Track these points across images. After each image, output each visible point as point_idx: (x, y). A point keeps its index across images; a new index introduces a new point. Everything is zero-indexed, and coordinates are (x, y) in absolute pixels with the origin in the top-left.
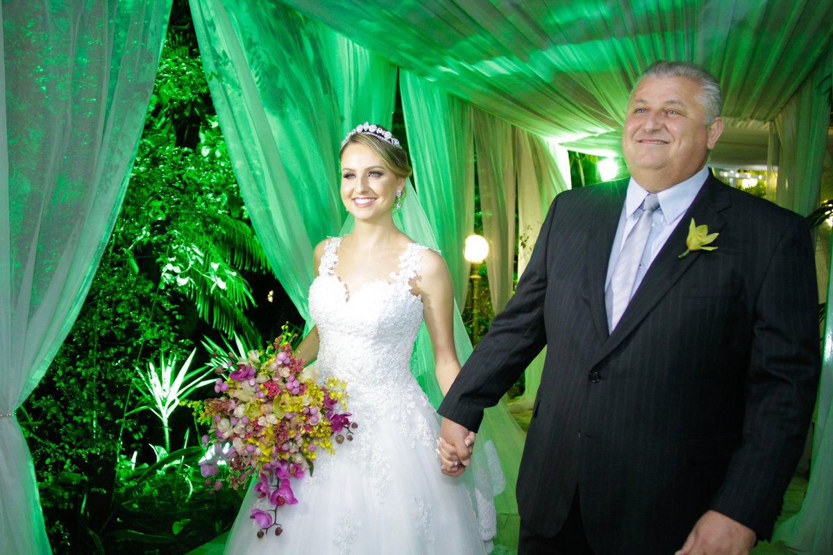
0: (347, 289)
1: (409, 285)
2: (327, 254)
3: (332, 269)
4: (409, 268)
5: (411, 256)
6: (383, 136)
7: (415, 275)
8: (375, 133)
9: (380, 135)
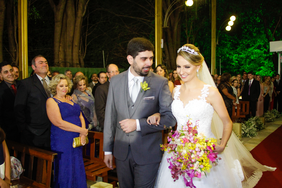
0: (184, 103)
1: (206, 100)
2: (176, 92)
3: (178, 97)
4: (205, 94)
5: (205, 89)
6: (191, 52)
7: (207, 96)
8: (188, 50)
9: (190, 51)
